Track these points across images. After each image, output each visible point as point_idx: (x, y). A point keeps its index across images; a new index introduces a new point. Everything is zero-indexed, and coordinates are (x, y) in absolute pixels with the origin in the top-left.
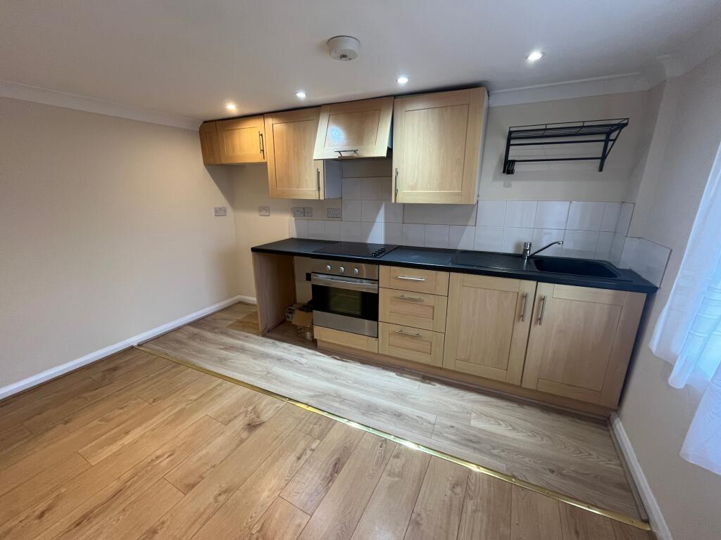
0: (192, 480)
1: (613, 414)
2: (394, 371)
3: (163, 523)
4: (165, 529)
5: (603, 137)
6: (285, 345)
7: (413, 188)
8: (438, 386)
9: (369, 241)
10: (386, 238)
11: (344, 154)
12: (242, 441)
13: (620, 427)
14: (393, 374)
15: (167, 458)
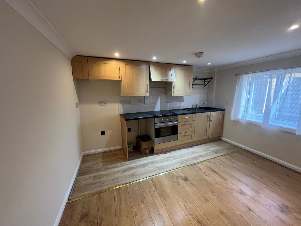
0: (203, 199)
1: (220, 137)
2: (183, 149)
3: (219, 210)
4: (222, 210)
5: (203, 80)
6: (143, 159)
7: (178, 91)
8: (195, 147)
9: (155, 110)
10: (161, 108)
11: (163, 80)
12: (192, 184)
13: (224, 139)
14: (183, 150)
15: (187, 204)
